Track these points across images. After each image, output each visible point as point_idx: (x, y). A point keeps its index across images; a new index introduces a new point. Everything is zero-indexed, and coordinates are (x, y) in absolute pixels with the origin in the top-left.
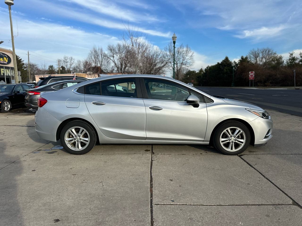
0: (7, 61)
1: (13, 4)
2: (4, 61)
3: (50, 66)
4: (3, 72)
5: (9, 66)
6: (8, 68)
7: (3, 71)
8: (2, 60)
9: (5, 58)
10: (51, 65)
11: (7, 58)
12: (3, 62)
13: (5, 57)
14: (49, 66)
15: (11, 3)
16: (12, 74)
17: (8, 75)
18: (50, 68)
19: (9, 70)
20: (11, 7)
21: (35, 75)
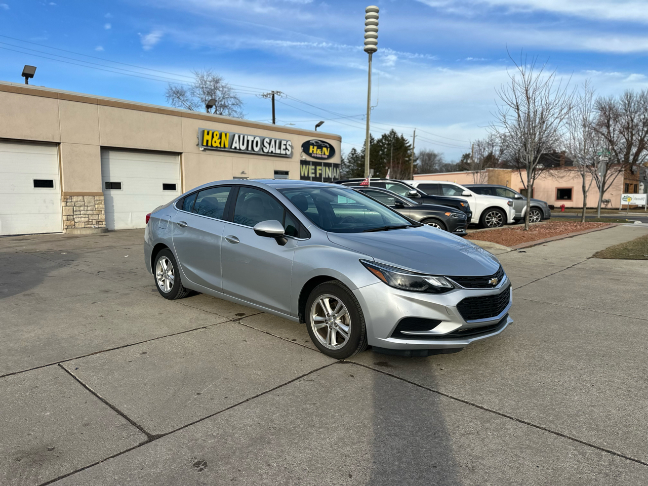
0: (327, 153)
1: (375, 50)
2: (323, 153)
3: (465, 154)
4: (320, 172)
5: (331, 161)
6: (328, 165)
7: (320, 170)
8: (320, 153)
9: (325, 149)
10: (468, 153)
11: (329, 149)
12: (320, 156)
13: (326, 147)
14: (463, 155)
15: (372, 48)
16: (335, 174)
17: (327, 176)
18: (464, 159)
19: (331, 168)
20: (371, 57)
21: (414, 175)
